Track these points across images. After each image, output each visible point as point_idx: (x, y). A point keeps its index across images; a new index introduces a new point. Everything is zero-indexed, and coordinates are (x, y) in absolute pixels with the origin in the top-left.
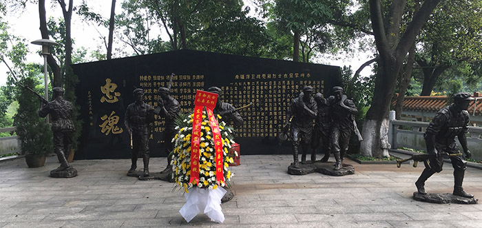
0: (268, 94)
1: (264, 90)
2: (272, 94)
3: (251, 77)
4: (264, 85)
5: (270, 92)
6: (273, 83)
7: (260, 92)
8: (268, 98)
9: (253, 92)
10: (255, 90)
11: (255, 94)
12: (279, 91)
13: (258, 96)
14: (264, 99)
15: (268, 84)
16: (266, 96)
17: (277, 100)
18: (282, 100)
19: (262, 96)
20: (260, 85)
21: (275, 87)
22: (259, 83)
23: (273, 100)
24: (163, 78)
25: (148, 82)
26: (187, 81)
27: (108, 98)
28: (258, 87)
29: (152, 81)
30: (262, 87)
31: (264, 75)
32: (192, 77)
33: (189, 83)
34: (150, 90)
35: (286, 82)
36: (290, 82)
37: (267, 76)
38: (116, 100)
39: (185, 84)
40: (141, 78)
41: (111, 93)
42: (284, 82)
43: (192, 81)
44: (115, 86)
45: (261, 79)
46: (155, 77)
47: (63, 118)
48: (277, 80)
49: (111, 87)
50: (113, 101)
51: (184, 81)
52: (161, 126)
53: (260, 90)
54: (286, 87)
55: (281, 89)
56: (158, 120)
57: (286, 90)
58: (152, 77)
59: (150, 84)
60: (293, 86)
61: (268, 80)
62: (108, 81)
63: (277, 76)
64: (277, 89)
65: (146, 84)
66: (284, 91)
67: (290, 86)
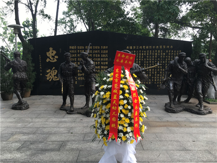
0: (146, 58)
1: (144, 56)
2: (149, 58)
3: (136, 47)
4: (144, 53)
5: (148, 57)
6: (149, 52)
7: (141, 57)
8: (146, 61)
9: (137, 57)
10: (139, 56)
11: (138, 58)
12: (153, 57)
13: (140, 59)
14: (143, 61)
15: (147, 52)
16: (145, 59)
17: (152, 62)
18: (154, 62)
19: (142, 60)
20: (141, 53)
21: (151, 54)
22: (141, 51)
23: (149, 62)
24: (83, 48)
25: (74, 50)
26: (97, 49)
27: (51, 59)
28: (140, 54)
29: (77, 49)
30: (142, 54)
31: (144, 47)
32: (100, 47)
33: (99, 51)
34: (76, 55)
35: (158, 51)
36: (160, 51)
37: (146, 47)
38: (55, 60)
39: (96, 52)
40: (70, 47)
41: (52, 57)
42: (156, 51)
43: (100, 49)
44: (55, 52)
45: (142, 49)
46: (78, 47)
47: (20, 71)
48: (152, 49)
49: (52, 52)
50: (53, 61)
51: (95, 50)
52: (82, 76)
53: (141, 56)
54: (158, 54)
55: (154, 55)
56: (80, 73)
57: (157, 55)
58: (77, 47)
59: (76, 51)
60: (162, 54)
61: (146, 50)
62: (51, 49)
63: (152, 48)
64: (152, 55)
65: (73, 51)
66: (156, 57)
67: (160, 53)
